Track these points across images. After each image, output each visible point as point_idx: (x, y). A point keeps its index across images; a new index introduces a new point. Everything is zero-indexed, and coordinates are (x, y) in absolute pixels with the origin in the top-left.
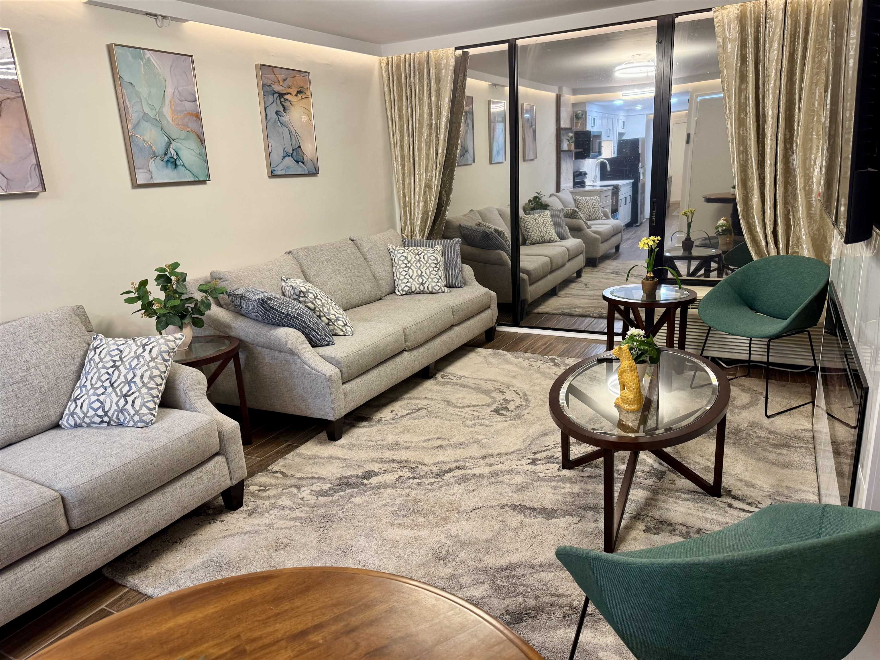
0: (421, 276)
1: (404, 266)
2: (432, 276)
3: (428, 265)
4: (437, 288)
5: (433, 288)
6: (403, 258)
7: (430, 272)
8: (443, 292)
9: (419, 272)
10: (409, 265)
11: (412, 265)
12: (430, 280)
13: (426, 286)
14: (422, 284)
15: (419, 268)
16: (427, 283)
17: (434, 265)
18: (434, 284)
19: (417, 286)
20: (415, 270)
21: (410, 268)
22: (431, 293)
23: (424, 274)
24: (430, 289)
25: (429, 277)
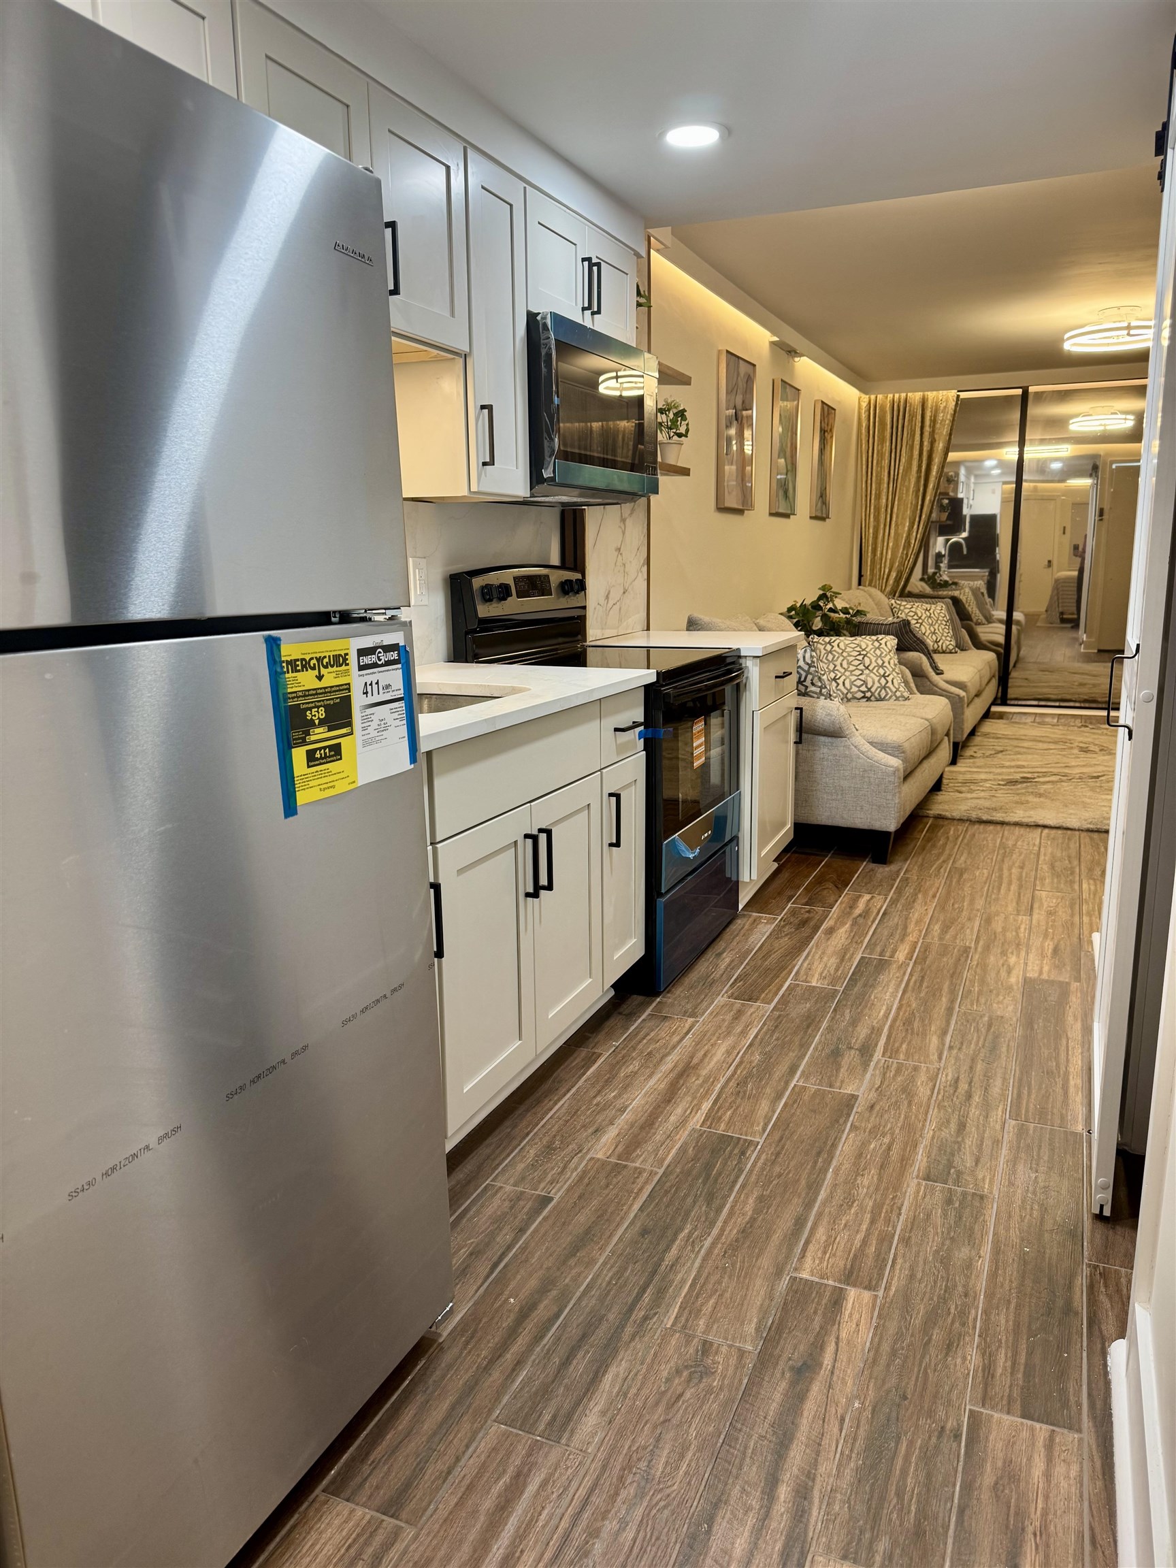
0: (934, 633)
2: (945, 634)
3: (939, 622)
4: (951, 647)
5: (947, 647)
6: (912, 614)
7: (943, 630)
8: (956, 652)
9: (933, 630)
10: (920, 621)
11: (923, 621)
12: (944, 638)
13: (940, 644)
14: (937, 642)
15: (931, 625)
16: (941, 642)
17: (944, 623)
18: (948, 643)
19: (932, 644)
20: (928, 627)
21: (921, 624)
22: (944, 652)
23: (937, 631)
24: (944, 648)
25: (943, 635)
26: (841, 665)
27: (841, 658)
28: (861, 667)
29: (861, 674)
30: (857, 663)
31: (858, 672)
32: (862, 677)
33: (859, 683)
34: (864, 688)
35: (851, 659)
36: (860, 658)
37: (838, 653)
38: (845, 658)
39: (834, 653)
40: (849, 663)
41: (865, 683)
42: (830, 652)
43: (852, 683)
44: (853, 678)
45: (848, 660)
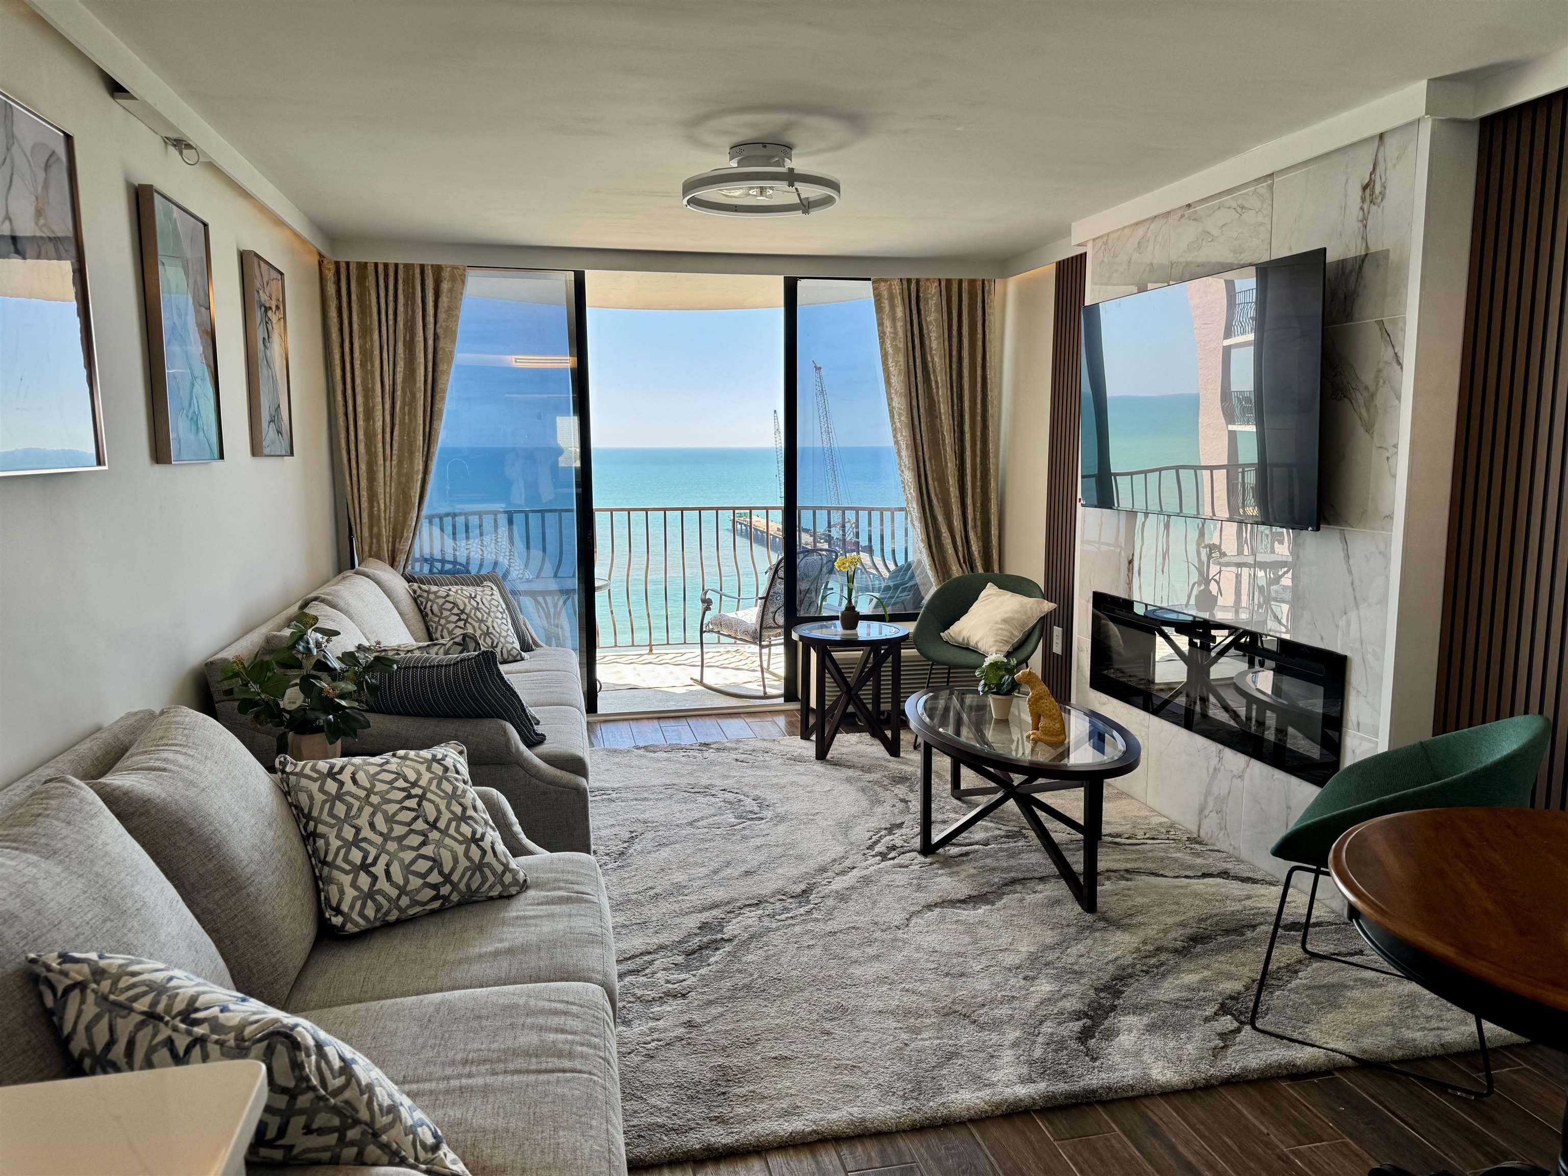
1: (455, 618)
2: (505, 634)
7: (499, 627)
9: (485, 628)
10: (464, 617)
11: (468, 616)
12: (503, 640)
15: (482, 621)
16: (499, 646)
17: (500, 616)
18: (511, 647)
20: (477, 625)
23: (491, 630)
25: (499, 635)
26: (372, 825)
27: (368, 810)
28: (420, 825)
29: (423, 844)
30: (407, 816)
31: (415, 840)
32: (428, 850)
33: (422, 866)
34: (435, 878)
35: (392, 808)
36: (412, 803)
37: (357, 798)
38: (376, 809)
39: (348, 798)
40: (390, 820)
41: (436, 862)
42: (339, 797)
43: (407, 869)
44: (409, 856)
45: (385, 813)
